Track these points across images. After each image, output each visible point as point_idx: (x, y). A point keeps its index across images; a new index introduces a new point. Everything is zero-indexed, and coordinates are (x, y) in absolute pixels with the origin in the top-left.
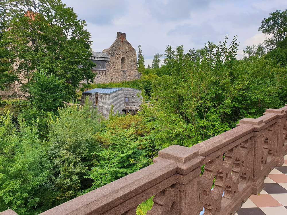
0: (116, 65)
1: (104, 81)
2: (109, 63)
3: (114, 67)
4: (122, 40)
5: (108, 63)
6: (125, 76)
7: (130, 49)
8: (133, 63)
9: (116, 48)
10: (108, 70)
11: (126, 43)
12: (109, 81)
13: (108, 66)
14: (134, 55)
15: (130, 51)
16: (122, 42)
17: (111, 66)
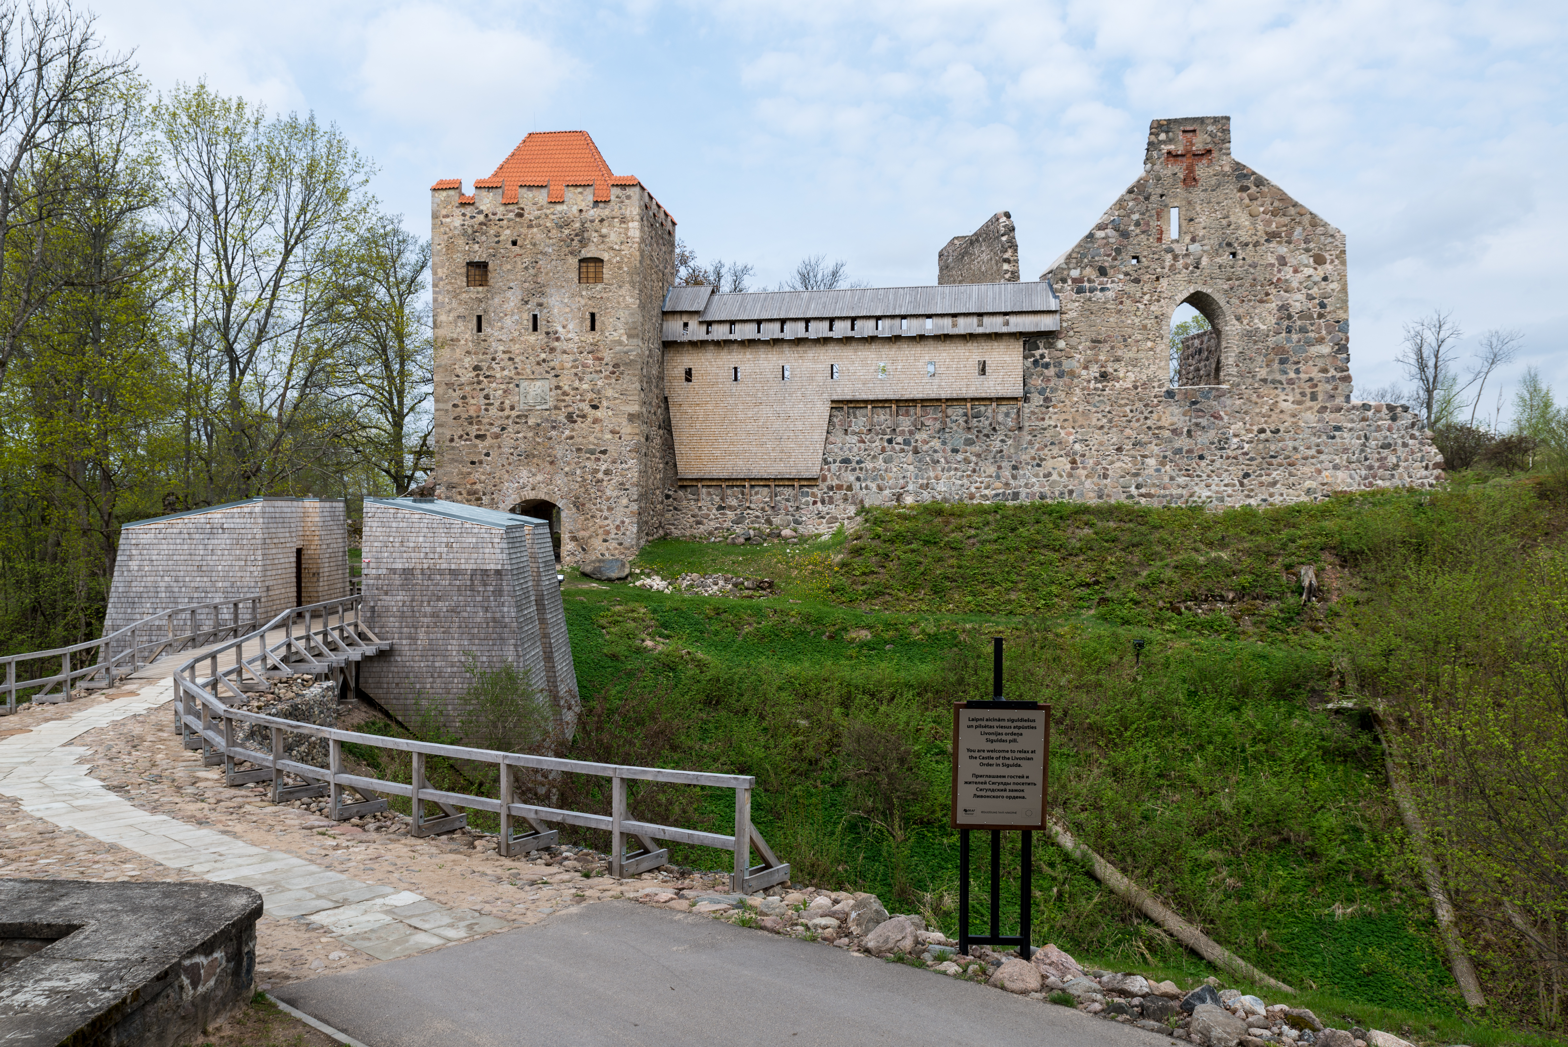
0: (1118, 360)
1: (1007, 473)
2: (1061, 344)
3: (1104, 376)
4: (1190, 169)
5: (1050, 346)
6: (1203, 439)
7: (1268, 223)
8: (1303, 330)
9: (1125, 235)
10: (1047, 400)
11: (1231, 190)
12: (1049, 475)
13: (1047, 366)
14: (1319, 260)
15: (1271, 236)
16: (1190, 180)
17: (1066, 365)
